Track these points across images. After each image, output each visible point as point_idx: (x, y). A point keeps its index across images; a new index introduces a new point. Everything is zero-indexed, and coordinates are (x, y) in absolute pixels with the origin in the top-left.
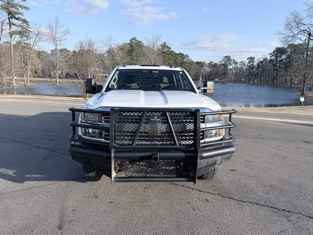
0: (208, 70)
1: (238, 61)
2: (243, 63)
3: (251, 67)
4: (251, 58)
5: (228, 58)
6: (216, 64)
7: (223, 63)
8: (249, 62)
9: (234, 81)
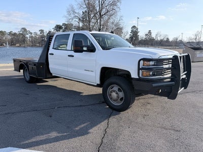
0: (9, 37)
1: (33, 32)
2: (36, 33)
3: (42, 37)
4: (42, 30)
5: (24, 29)
6: (15, 33)
7: (21, 33)
8: (41, 33)
9: (32, 46)
